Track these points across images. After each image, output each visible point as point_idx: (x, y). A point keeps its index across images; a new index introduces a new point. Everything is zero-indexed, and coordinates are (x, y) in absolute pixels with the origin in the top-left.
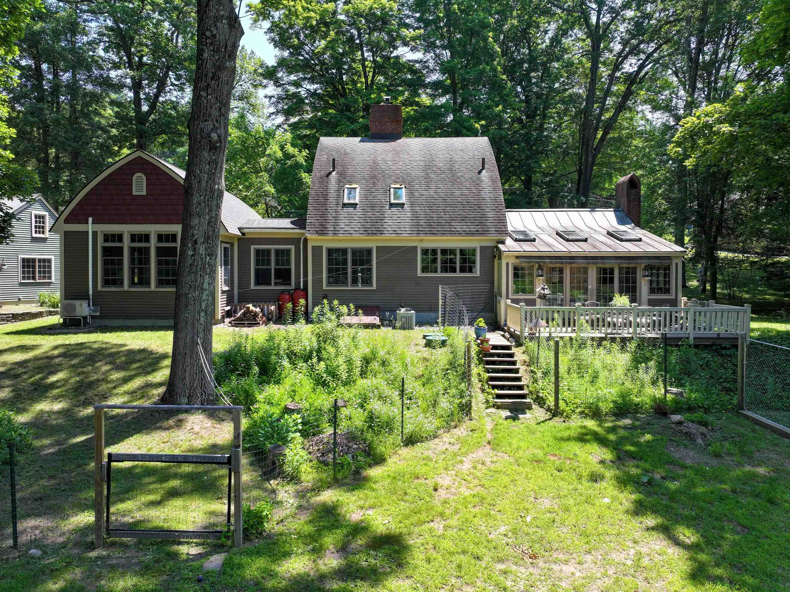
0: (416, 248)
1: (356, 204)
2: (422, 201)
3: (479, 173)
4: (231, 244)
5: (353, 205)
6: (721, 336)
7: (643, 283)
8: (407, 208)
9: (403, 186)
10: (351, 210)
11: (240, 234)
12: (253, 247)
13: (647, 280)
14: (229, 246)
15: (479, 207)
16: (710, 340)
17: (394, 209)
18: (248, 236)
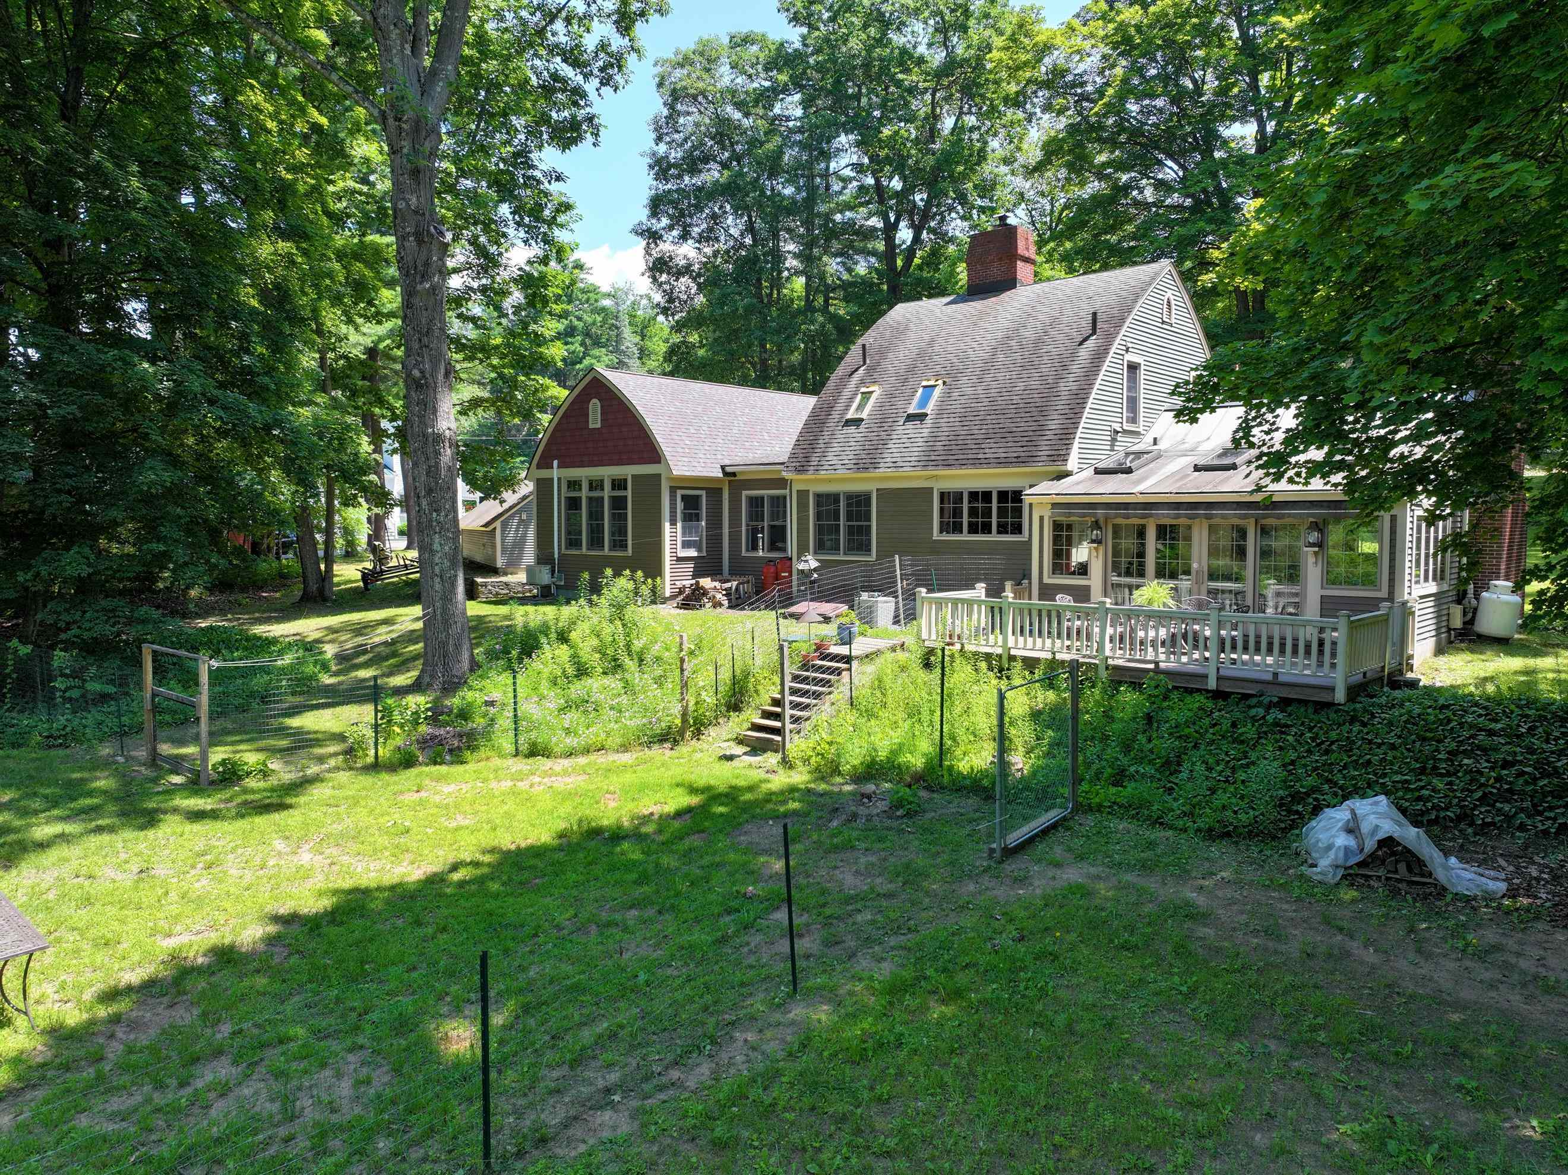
0: (930, 490)
1: (862, 420)
2: (957, 407)
3: (1081, 343)
4: (708, 490)
5: (857, 422)
6: (1281, 679)
7: (1311, 559)
8: (928, 420)
9: (940, 382)
10: (852, 429)
11: (721, 475)
12: (745, 493)
13: (1316, 553)
14: (703, 493)
15: (1042, 411)
16: (1254, 685)
17: (909, 425)
18: (739, 477)
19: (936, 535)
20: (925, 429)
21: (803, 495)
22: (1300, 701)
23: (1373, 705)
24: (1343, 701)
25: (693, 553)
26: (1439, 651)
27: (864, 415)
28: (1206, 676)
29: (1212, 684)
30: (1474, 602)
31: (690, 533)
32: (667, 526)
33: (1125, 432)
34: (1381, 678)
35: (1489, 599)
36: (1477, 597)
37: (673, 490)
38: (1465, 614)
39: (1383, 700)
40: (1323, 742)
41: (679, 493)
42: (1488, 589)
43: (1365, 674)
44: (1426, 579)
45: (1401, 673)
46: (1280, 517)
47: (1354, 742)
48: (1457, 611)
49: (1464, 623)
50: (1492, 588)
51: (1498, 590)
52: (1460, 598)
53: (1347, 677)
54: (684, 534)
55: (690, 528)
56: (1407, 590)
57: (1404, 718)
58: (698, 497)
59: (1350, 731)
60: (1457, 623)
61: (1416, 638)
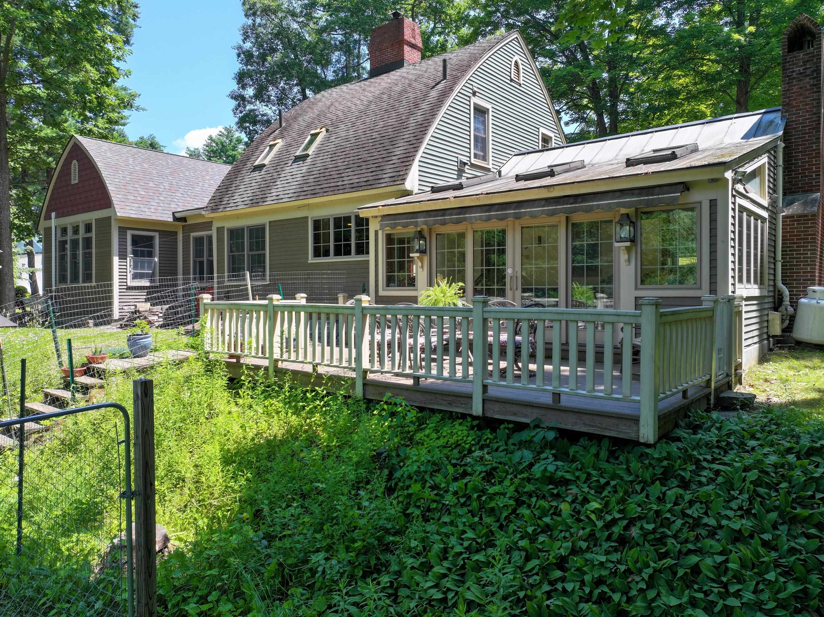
0: (307, 217)
1: (264, 165)
2: (331, 147)
3: (433, 87)
4: (163, 233)
5: (260, 167)
6: (565, 402)
7: (624, 257)
8: (309, 160)
9: (324, 129)
10: (256, 174)
11: (171, 220)
12: (193, 234)
13: (628, 249)
14: (157, 235)
15: (393, 142)
16: (529, 410)
17: (295, 165)
18: (189, 222)
19: (311, 259)
20: (304, 167)
21: (220, 230)
22: (591, 437)
23: (698, 446)
24: (651, 441)
25: (146, 283)
26: (763, 359)
27: (266, 162)
28: (469, 397)
29: (477, 409)
30: (791, 310)
31: (142, 268)
32: (116, 260)
33: (473, 166)
34: (707, 397)
35: (808, 305)
36: (794, 304)
37: (123, 231)
38: (783, 321)
39: (712, 436)
40: (614, 522)
41: (129, 234)
42: (805, 295)
43: (685, 392)
44: (748, 281)
45: (729, 387)
46: (588, 210)
47: (667, 523)
48: (775, 318)
49: (783, 331)
50: (810, 294)
51: (818, 295)
52: (777, 305)
53: (657, 400)
54: (135, 267)
55: (143, 263)
56: (731, 288)
57: (753, 475)
58: (151, 238)
59: (661, 499)
60: (776, 329)
61: (744, 343)
